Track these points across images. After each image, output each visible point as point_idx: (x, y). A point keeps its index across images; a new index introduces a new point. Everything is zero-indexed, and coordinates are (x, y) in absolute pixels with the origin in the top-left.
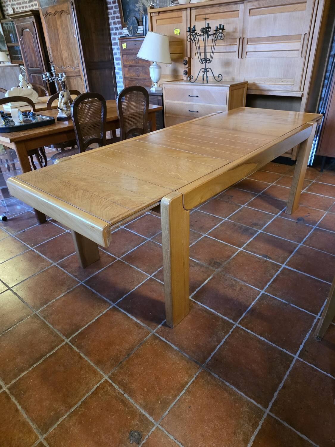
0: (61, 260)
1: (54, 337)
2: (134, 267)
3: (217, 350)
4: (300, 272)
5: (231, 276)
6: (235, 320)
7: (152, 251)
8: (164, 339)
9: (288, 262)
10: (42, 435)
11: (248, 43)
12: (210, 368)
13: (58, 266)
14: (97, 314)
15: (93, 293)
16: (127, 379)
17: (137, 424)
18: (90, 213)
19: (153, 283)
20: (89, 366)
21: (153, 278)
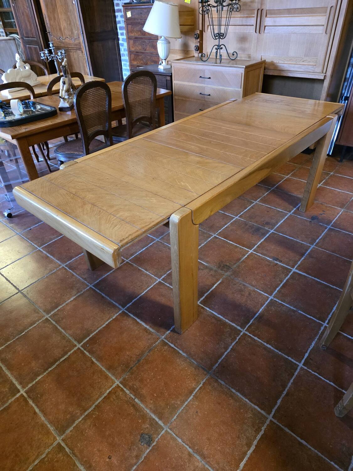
0: (69, 262)
1: (67, 342)
2: (142, 270)
3: (224, 356)
4: (310, 277)
5: (240, 280)
6: (243, 326)
7: (160, 252)
8: (172, 346)
9: (299, 266)
10: (60, 436)
11: (267, 16)
12: (217, 375)
13: (67, 268)
14: (107, 319)
15: (103, 297)
16: (137, 384)
17: (147, 427)
18: (99, 233)
19: (162, 287)
20: (101, 371)
21: (162, 281)
